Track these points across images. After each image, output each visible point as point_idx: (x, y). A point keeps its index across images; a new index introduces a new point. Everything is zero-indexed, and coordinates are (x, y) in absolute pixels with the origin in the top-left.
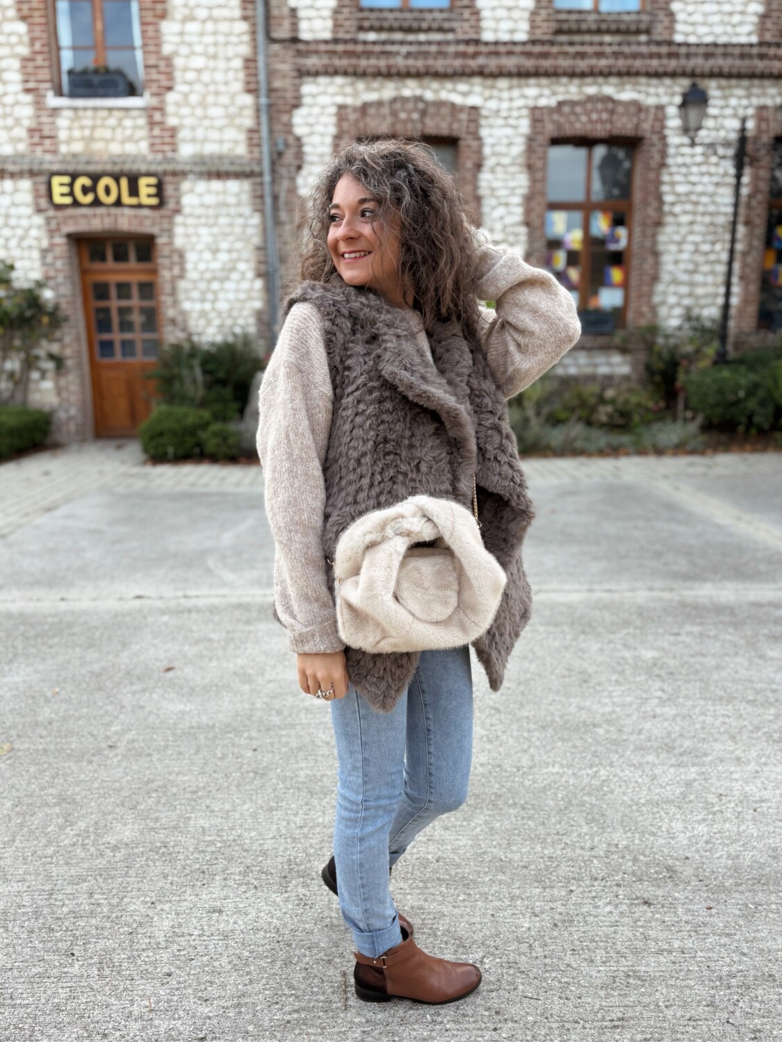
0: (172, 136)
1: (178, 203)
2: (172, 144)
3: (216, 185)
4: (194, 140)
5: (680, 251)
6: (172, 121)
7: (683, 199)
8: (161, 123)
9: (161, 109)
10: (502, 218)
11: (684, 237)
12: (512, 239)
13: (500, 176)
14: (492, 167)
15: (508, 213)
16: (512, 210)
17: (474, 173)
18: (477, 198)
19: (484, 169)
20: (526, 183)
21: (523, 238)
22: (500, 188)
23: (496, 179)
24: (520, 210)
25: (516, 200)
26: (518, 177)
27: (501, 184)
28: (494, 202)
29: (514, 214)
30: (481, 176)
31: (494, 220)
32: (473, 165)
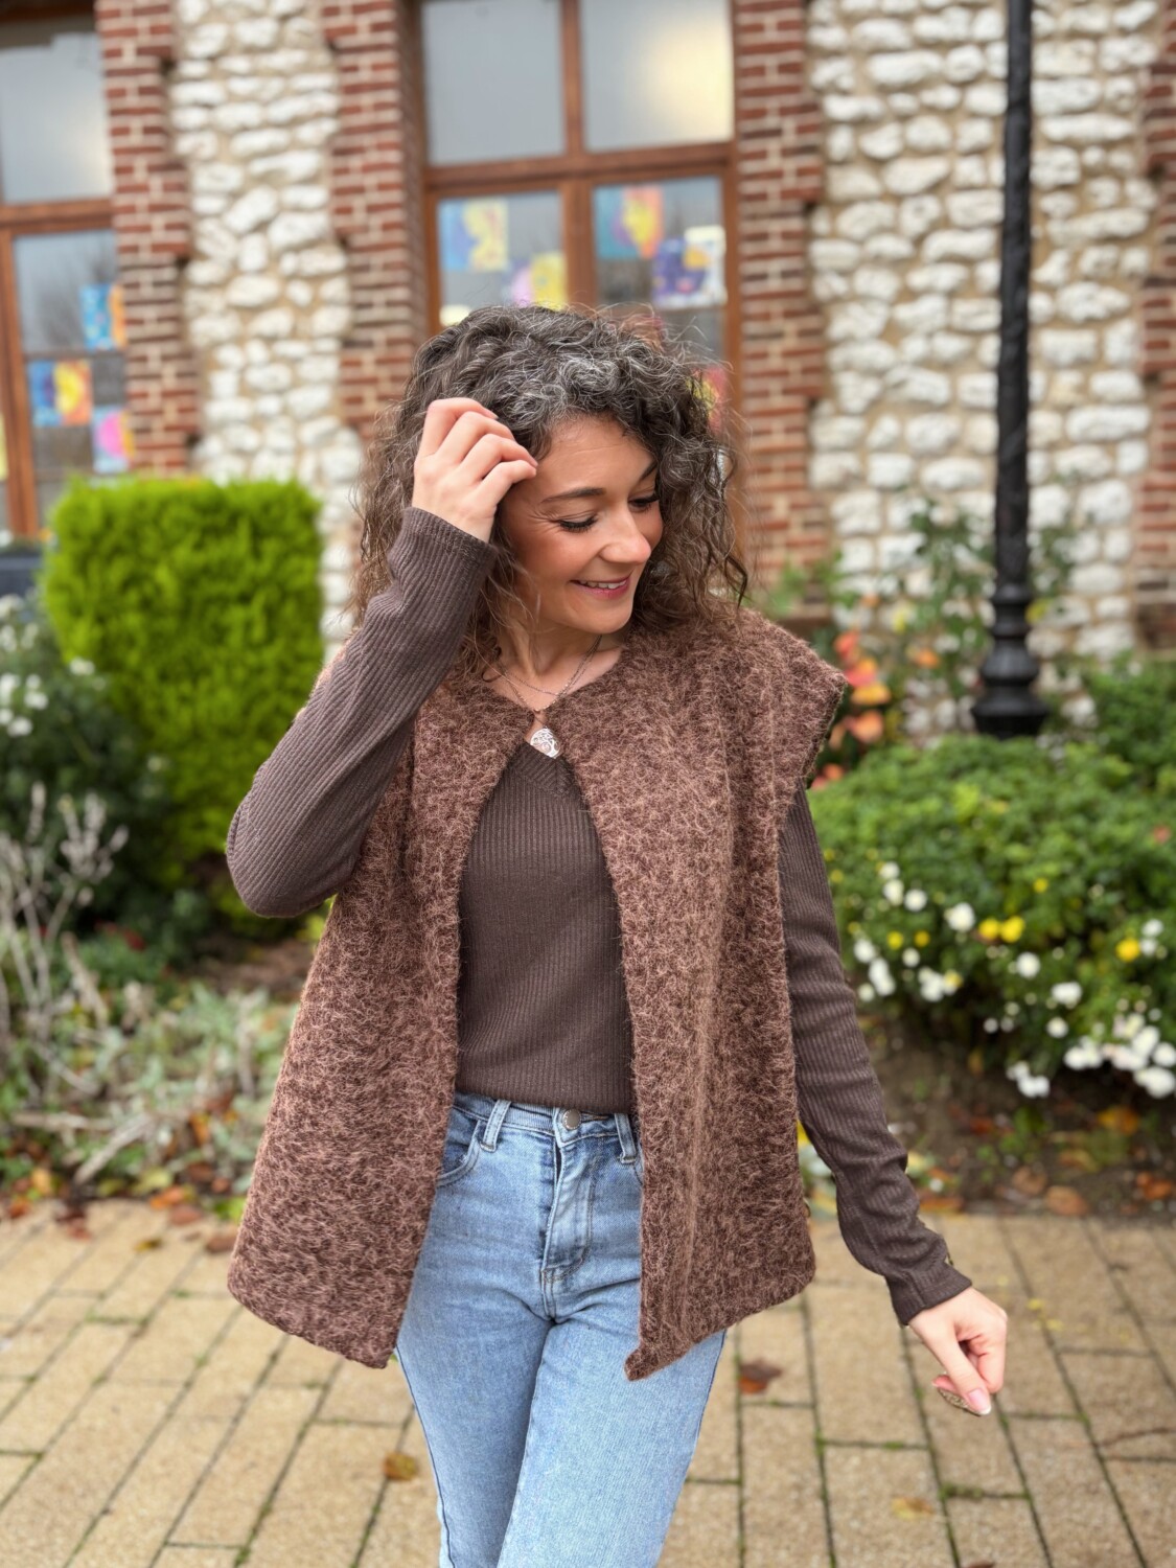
5: (908, 295)
7: (903, 102)
10: (261, 227)
11: (919, 241)
12: (300, 293)
13: (241, 86)
14: (212, 59)
15: (282, 209)
16: (293, 195)
17: (150, 80)
18: (175, 166)
19: (190, 69)
20: (329, 102)
21: (336, 289)
22: (244, 129)
23: (232, 98)
24: (316, 196)
25: (302, 163)
26: (305, 82)
27: (249, 114)
28: (232, 177)
29: (298, 209)
30: (183, 93)
31: (240, 236)
32: (141, 51)
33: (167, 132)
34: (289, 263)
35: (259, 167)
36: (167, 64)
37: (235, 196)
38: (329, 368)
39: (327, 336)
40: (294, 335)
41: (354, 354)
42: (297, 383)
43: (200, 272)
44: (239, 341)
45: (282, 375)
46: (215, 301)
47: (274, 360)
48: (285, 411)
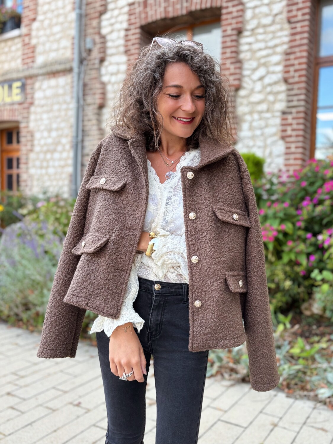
0: (33, 52)
1: (32, 98)
2: (33, 57)
3: (53, 82)
4: (44, 52)
6: (34, 41)
8: (28, 44)
9: (28, 35)
12: (271, 98)
13: (260, 37)
14: (253, 30)
15: (268, 73)
16: (272, 69)
17: (234, 38)
18: (239, 62)
19: (246, 33)
20: (286, 39)
21: (283, 96)
22: (260, 50)
23: (257, 41)
24: (280, 68)
25: (276, 58)
26: (279, 34)
27: (262, 45)
28: (254, 64)
29: (273, 73)
30: (243, 41)
31: (254, 82)
32: (233, 29)
33: (237, 53)
34: (269, 89)
35: (263, 61)
36: (240, 32)
37: (254, 70)
38: (278, 121)
39: (278, 111)
40: (268, 111)
41: (286, 116)
42: (267, 126)
43: (242, 93)
44: (251, 113)
45: (262, 123)
46: (245, 101)
47: (261, 119)
48: (262, 134)
